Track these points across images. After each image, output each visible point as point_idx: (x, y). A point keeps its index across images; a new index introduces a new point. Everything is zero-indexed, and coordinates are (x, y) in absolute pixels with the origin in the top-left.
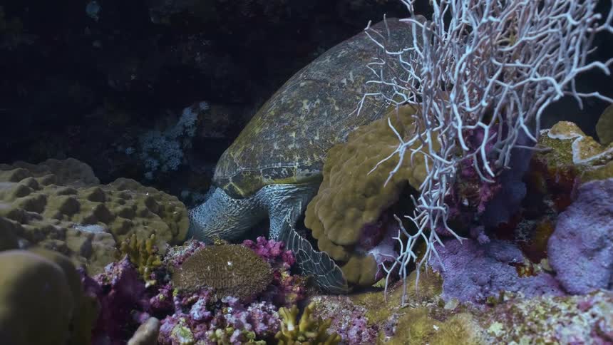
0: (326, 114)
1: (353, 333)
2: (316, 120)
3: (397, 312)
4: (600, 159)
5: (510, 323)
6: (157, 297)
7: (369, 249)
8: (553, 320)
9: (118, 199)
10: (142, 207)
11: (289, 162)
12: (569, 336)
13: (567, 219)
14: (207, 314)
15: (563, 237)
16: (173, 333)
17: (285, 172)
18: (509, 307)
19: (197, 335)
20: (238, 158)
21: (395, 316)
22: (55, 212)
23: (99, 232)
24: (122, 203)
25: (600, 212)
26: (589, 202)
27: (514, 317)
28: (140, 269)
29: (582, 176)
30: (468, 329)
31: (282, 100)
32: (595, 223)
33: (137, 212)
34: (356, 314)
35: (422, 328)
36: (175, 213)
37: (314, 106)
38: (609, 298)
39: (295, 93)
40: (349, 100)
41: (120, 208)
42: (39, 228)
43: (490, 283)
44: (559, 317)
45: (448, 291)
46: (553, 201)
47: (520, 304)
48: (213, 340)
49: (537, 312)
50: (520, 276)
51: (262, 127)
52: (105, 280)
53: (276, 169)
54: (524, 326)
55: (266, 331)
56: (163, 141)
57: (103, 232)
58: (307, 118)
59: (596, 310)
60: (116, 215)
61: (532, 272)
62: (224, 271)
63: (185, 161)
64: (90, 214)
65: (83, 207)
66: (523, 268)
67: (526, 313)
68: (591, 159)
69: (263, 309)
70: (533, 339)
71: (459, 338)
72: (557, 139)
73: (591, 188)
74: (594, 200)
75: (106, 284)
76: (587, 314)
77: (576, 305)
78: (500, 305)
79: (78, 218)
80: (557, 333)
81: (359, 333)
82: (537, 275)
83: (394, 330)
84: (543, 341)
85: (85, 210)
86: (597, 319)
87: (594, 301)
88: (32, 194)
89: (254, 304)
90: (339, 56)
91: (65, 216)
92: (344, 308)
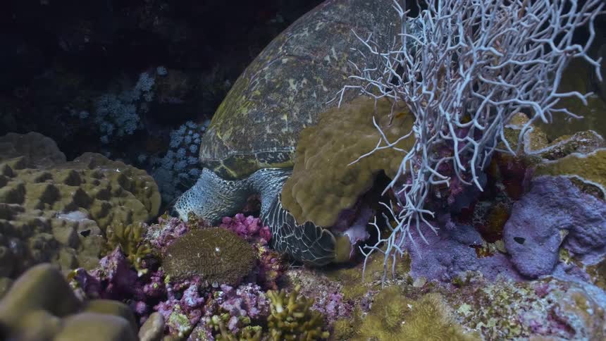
0: (315, 95)
1: (331, 308)
2: (306, 102)
3: (372, 290)
4: (549, 152)
5: (478, 306)
6: (151, 286)
7: (344, 230)
8: (516, 305)
9: (93, 179)
10: (116, 186)
11: (284, 147)
12: (530, 320)
13: (522, 209)
14: (201, 299)
15: (518, 225)
16: (171, 320)
17: (281, 156)
18: (476, 290)
19: (192, 321)
20: (228, 141)
21: (370, 293)
22: (37, 202)
23: (82, 220)
24: (97, 183)
25: (551, 204)
26: (541, 195)
27: (481, 301)
28: (129, 257)
29: (534, 168)
30: (440, 310)
31: (266, 78)
32: (547, 213)
33: (112, 191)
34: (332, 290)
35: (397, 307)
36: (146, 188)
37: (302, 86)
38: (562, 287)
39: (278, 71)
40: (337, 80)
41: (96, 190)
42: (26, 223)
43: (453, 262)
44: (520, 302)
45: (416, 269)
46: (504, 184)
47: (486, 288)
48: (211, 326)
49: (502, 297)
50: (479, 256)
51: (249, 108)
52: (102, 275)
53: (271, 153)
54: (491, 310)
55: (258, 315)
56: (119, 105)
57: (86, 219)
58: (296, 100)
59: (551, 296)
60: (94, 197)
61: (489, 254)
62: (214, 257)
63: (142, 125)
64: (69, 200)
65: (62, 192)
66: (481, 249)
67: (491, 297)
68: (541, 151)
69: (252, 292)
70: (499, 321)
71: (433, 317)
72: (510, 128)
73: (544, 182)
74: (545, 194)
75: (103, 279)
76: (544, 300)
77: (534, 291)
78: (467, 287)
79: (59, 205)
80: (520, 317)
81: (336, 308)
82: (493, 255)
83: (370, 307)
84: (509, 324)
85: (66, 196)
86: (552, 305)
87: (550, 289)
88: (9, 183)
89: (242, 287)
90: (317, 29)
91: (47, 205)
92: (320, 284)
